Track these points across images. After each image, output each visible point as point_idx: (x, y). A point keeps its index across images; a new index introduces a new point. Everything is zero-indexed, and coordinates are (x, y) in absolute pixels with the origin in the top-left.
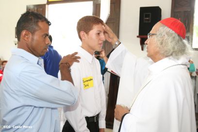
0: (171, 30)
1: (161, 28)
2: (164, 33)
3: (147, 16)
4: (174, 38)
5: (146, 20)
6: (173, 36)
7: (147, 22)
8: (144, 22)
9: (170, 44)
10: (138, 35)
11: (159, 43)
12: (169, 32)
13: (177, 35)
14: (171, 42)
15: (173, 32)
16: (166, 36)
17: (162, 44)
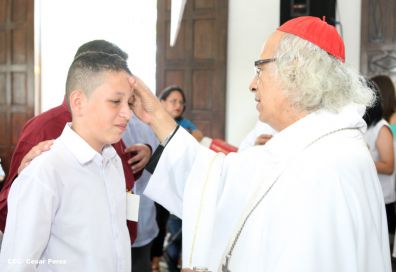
1: (285, 42)
4: (321, 60)
5: (295, 10)
8: (293, 13)
9: (313, 75)
11: (285, 79)
13: (324, 53)
14: (316, 71)
15: (316, 47)
16: (301, 59)
17: (293, 78)
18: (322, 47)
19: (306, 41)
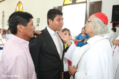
0: (100, 20)
2: (96, 21)
3: (117, 10)
4: (102, 24)
5: (116, 13)
6: (101, 23)
7: (117, 14)
8: (115, 14)
10: (111, 21)
12: (99, 21)
13: (103, 23)
15: (101, 21)
16: (97, 23)
18: (103, 21)
19: (99, 19)
